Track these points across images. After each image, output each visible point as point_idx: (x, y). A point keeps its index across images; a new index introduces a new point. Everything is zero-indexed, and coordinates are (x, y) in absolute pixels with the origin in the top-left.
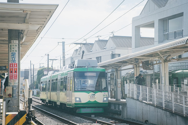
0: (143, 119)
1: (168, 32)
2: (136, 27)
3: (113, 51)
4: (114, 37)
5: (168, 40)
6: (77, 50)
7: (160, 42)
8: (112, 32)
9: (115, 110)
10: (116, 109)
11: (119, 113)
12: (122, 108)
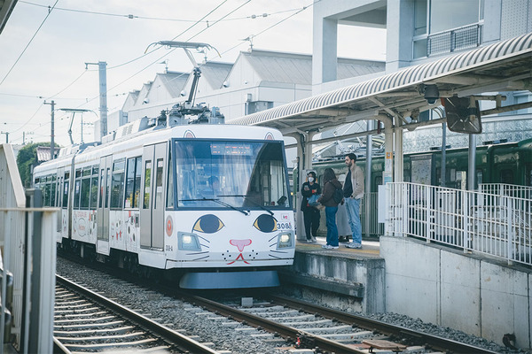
0: (480, 325)
1: (427, 34)
2: (326, 19)
3: (252, 91)
4: (256, 54)
5: (428, 56)
6: (138, 93)
7: (404, 62)
8: (248, 39)
9: (330, 279)
10: (337, 277)
11: (351, 293)
12: (370, 276)
